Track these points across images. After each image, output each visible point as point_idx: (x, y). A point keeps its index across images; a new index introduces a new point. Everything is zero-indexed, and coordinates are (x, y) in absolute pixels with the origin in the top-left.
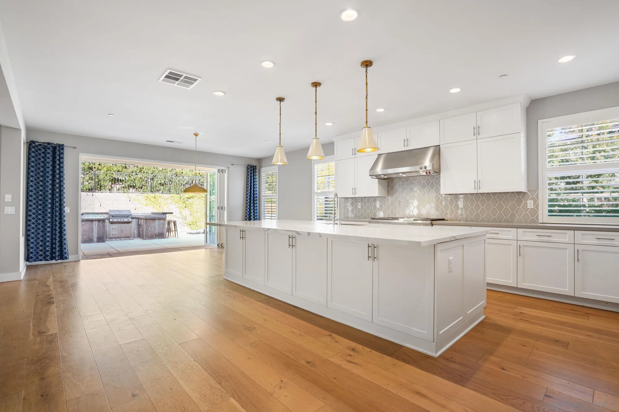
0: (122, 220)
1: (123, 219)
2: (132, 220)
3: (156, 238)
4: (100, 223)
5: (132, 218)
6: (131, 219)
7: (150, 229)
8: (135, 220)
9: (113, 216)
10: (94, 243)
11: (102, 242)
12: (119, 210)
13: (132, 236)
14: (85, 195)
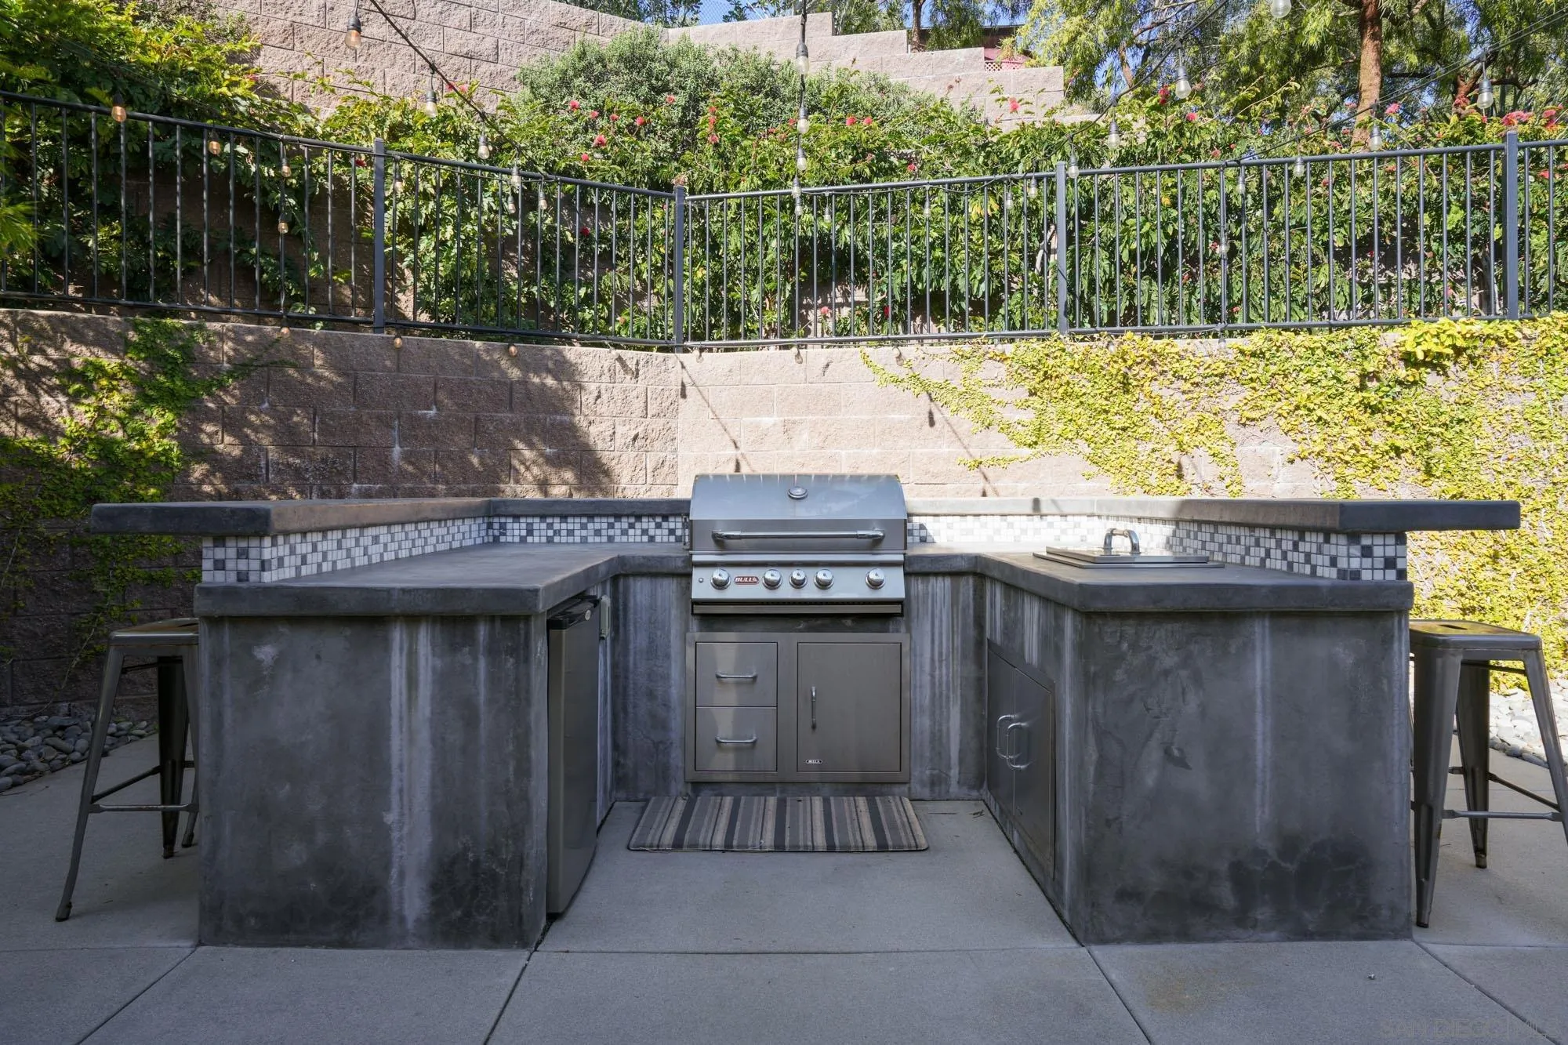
0: (810, 592)
1: (823, 574)
2: (919, 586)
3: (1241, 921)
4: (464, 657)
5: (917, 570)
6: (899, 573)
7: (1150, 780)
8: (941, 587)
9: (721, 542)
10: (399, 941)
11: (496, 940)
12: (787, 479)
13: (916, 773)
14: (606, 371)
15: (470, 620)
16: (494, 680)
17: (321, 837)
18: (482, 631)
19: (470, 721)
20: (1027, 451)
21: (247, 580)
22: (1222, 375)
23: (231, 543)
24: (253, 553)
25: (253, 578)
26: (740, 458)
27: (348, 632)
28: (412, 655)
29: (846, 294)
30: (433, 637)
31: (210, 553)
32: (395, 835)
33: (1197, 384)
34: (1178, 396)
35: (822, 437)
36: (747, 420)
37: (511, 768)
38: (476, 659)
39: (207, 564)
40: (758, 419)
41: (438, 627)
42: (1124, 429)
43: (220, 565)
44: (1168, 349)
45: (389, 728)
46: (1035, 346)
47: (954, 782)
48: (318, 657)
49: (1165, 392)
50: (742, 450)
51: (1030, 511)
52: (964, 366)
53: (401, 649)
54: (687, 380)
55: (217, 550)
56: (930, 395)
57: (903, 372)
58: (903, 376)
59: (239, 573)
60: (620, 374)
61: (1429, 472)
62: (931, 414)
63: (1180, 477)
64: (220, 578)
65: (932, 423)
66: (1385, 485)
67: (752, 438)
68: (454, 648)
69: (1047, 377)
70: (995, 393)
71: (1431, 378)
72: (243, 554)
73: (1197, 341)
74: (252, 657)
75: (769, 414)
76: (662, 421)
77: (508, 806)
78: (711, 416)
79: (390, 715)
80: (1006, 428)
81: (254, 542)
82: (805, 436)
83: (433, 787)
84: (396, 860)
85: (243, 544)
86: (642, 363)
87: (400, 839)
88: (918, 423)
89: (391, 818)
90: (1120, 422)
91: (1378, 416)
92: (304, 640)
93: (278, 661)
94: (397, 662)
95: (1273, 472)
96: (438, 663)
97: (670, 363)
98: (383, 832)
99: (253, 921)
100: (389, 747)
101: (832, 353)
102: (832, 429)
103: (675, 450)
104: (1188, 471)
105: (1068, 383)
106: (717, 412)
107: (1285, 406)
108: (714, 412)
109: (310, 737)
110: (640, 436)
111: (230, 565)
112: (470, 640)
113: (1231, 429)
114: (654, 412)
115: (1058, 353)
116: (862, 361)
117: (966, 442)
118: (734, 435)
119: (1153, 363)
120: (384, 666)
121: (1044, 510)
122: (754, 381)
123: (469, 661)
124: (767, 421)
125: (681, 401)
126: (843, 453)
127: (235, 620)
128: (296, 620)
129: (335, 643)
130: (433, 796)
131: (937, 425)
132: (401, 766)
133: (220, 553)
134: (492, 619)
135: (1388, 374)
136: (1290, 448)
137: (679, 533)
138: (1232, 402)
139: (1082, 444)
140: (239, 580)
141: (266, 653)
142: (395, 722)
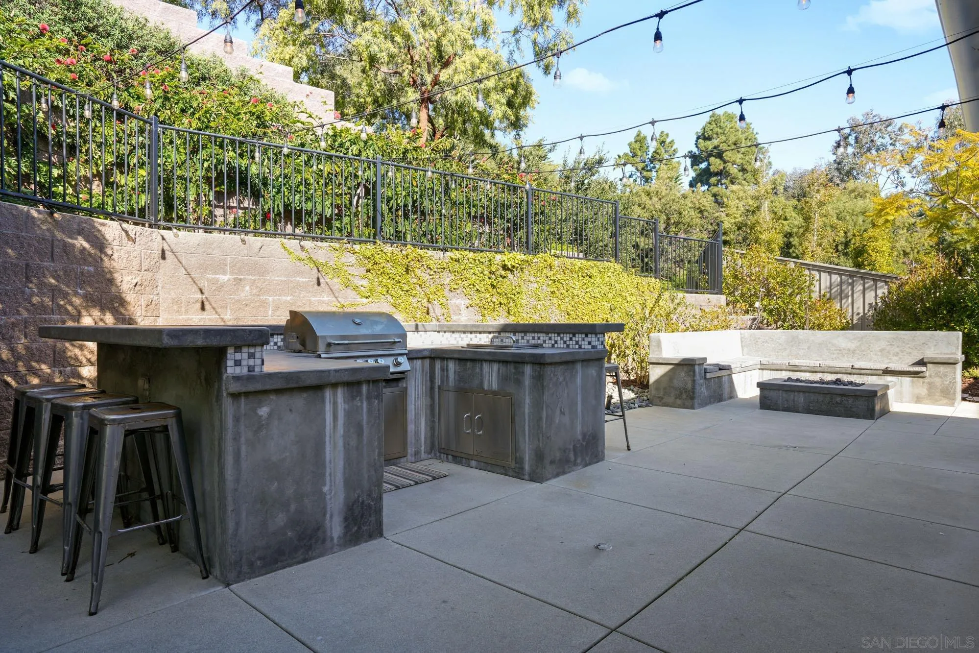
4: (357, 402)
13: (409, 451)
14: (117, 238)
15: (359, 383)
16: (370, 411)
17: (293, 507)
18: (364, 388)
19: (360, 434)
20: (365, 300)
21: (254, 371)
22: (444, 268)
23: (245, 350)
24: (258, 355)
25: (257, 369)
26: (205, 300)
27: (305, 395)
28: (335, 404)
29: (240, 202)
30: (344, 393)
31: (232, 356)
32: (328, 497)
33: (435, 272)
34: (428, 277)
35: (258, 289)
36: (210, 276)
37: (376, 453)
38: (362, 403)
39: (230, 363)
40: (218, 276)
41: (346, 388)
42: (407, 291)
43: (238, 363)
44: (425, 255)
45: (325, 442)
46: (369, 247)
47: (423, 451)
48: (291, 410)
49: (423, 274)
50: (206, 294)
51: (414, 330)
52: (336, 254)
53: (330, 402)
54: (166, 247)
55: (236, 354)
56: (318, 268)
57: (304, 255)
58: (304, 257)
59: (249, 367)
60: (125, 240)
61: (509, 313)
62: (318, 279)
63: (428, 314)
64: (238, 370)
65: (319, 284)
66: (497, 318)
67: (214, 288)
68: (353, 398)
69: (375, 263)
70: (350, 270)
71: (510, 276)
72: (251, 356)
73: (435, 252)
74: (257, 414)
75: (225, 273)
76: (151, 274)
77: (375, 472)
78: (184, 272)
79: (325, 436)
80: (356, 288)
81: (258, 349)
82: (247, 288)
83: (345, 468)
84: (328, 509)
85: (252, 350)
86: (138, 234)
87: (331, 499)
88: (312, 283)
89: (326, 489)
90: (406, 288)
91: (495, 290)
92: (284, 401)
93: (270, 415)
94: (328, 407)
95: (461, 312)
96: (347, 407)
97: (154, 236)
98: (322, 496)
99: (259, 562)
100: (325, 453)
101: (264, 240)
102: (264, 284)
103: (158, 294)
104: (431, 311)
105: (384, 267)
106: (189, 270)
107: (466, 284)
108: (186, 270)
109: (288, 454)
110: (139, 283)
111: (244, 363)
112: (360, 393)
113: (446, 292)
114: (146, 267)
115: (380, 252)
116: (281, 246)
117: (337, 295)
118: (201, 286)
119: (418, 261)
120: (322, 412)
121: (420, 330)
122: (214, 253)
123: (359, 404)
124: (224, 278)
125: (161, 261)
126: (271, 299)
127: (247, 394)
128: (278, 391)
129: (299, 401)
130: (344, 473)
131: (322, 285)
132: (330, 461)
133: (238, 356)
134: (368, 382)
135: (498, 273)
136: (468, 302)
137: (279, 344)
138: (447, 281)
139: (389, 297)
140: (249, 371)
141: (264, 411)
142: (327, 439)
